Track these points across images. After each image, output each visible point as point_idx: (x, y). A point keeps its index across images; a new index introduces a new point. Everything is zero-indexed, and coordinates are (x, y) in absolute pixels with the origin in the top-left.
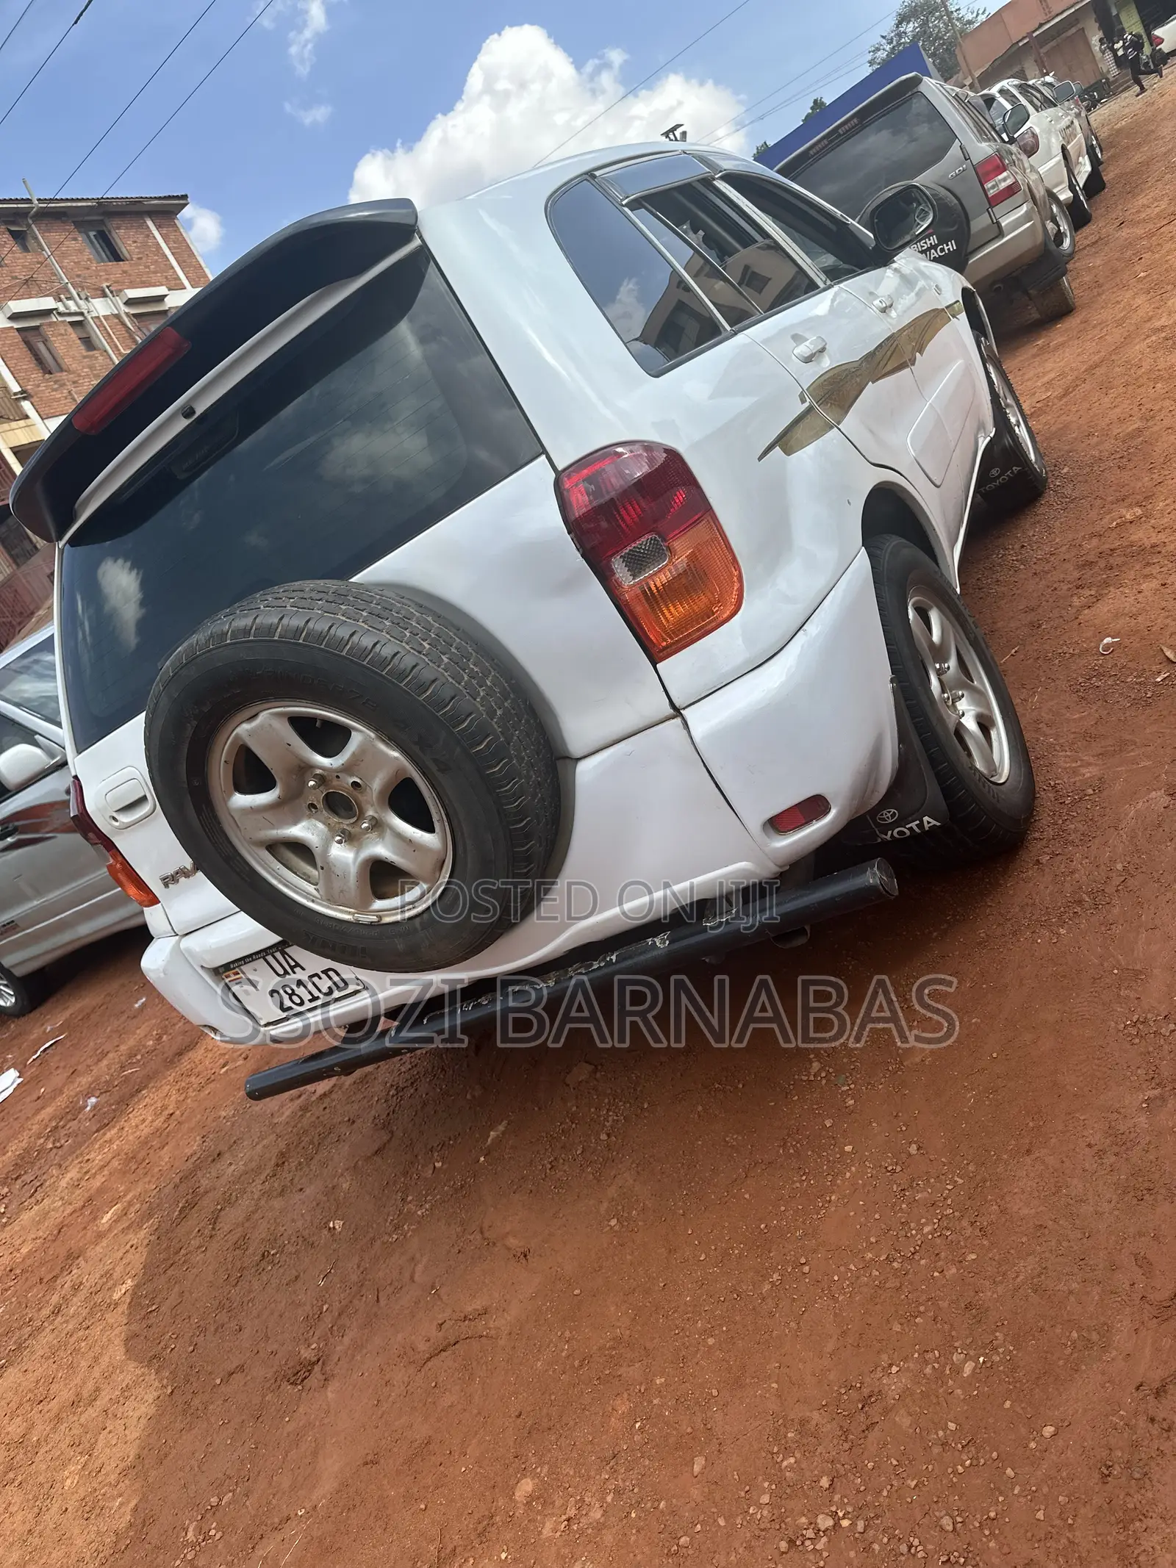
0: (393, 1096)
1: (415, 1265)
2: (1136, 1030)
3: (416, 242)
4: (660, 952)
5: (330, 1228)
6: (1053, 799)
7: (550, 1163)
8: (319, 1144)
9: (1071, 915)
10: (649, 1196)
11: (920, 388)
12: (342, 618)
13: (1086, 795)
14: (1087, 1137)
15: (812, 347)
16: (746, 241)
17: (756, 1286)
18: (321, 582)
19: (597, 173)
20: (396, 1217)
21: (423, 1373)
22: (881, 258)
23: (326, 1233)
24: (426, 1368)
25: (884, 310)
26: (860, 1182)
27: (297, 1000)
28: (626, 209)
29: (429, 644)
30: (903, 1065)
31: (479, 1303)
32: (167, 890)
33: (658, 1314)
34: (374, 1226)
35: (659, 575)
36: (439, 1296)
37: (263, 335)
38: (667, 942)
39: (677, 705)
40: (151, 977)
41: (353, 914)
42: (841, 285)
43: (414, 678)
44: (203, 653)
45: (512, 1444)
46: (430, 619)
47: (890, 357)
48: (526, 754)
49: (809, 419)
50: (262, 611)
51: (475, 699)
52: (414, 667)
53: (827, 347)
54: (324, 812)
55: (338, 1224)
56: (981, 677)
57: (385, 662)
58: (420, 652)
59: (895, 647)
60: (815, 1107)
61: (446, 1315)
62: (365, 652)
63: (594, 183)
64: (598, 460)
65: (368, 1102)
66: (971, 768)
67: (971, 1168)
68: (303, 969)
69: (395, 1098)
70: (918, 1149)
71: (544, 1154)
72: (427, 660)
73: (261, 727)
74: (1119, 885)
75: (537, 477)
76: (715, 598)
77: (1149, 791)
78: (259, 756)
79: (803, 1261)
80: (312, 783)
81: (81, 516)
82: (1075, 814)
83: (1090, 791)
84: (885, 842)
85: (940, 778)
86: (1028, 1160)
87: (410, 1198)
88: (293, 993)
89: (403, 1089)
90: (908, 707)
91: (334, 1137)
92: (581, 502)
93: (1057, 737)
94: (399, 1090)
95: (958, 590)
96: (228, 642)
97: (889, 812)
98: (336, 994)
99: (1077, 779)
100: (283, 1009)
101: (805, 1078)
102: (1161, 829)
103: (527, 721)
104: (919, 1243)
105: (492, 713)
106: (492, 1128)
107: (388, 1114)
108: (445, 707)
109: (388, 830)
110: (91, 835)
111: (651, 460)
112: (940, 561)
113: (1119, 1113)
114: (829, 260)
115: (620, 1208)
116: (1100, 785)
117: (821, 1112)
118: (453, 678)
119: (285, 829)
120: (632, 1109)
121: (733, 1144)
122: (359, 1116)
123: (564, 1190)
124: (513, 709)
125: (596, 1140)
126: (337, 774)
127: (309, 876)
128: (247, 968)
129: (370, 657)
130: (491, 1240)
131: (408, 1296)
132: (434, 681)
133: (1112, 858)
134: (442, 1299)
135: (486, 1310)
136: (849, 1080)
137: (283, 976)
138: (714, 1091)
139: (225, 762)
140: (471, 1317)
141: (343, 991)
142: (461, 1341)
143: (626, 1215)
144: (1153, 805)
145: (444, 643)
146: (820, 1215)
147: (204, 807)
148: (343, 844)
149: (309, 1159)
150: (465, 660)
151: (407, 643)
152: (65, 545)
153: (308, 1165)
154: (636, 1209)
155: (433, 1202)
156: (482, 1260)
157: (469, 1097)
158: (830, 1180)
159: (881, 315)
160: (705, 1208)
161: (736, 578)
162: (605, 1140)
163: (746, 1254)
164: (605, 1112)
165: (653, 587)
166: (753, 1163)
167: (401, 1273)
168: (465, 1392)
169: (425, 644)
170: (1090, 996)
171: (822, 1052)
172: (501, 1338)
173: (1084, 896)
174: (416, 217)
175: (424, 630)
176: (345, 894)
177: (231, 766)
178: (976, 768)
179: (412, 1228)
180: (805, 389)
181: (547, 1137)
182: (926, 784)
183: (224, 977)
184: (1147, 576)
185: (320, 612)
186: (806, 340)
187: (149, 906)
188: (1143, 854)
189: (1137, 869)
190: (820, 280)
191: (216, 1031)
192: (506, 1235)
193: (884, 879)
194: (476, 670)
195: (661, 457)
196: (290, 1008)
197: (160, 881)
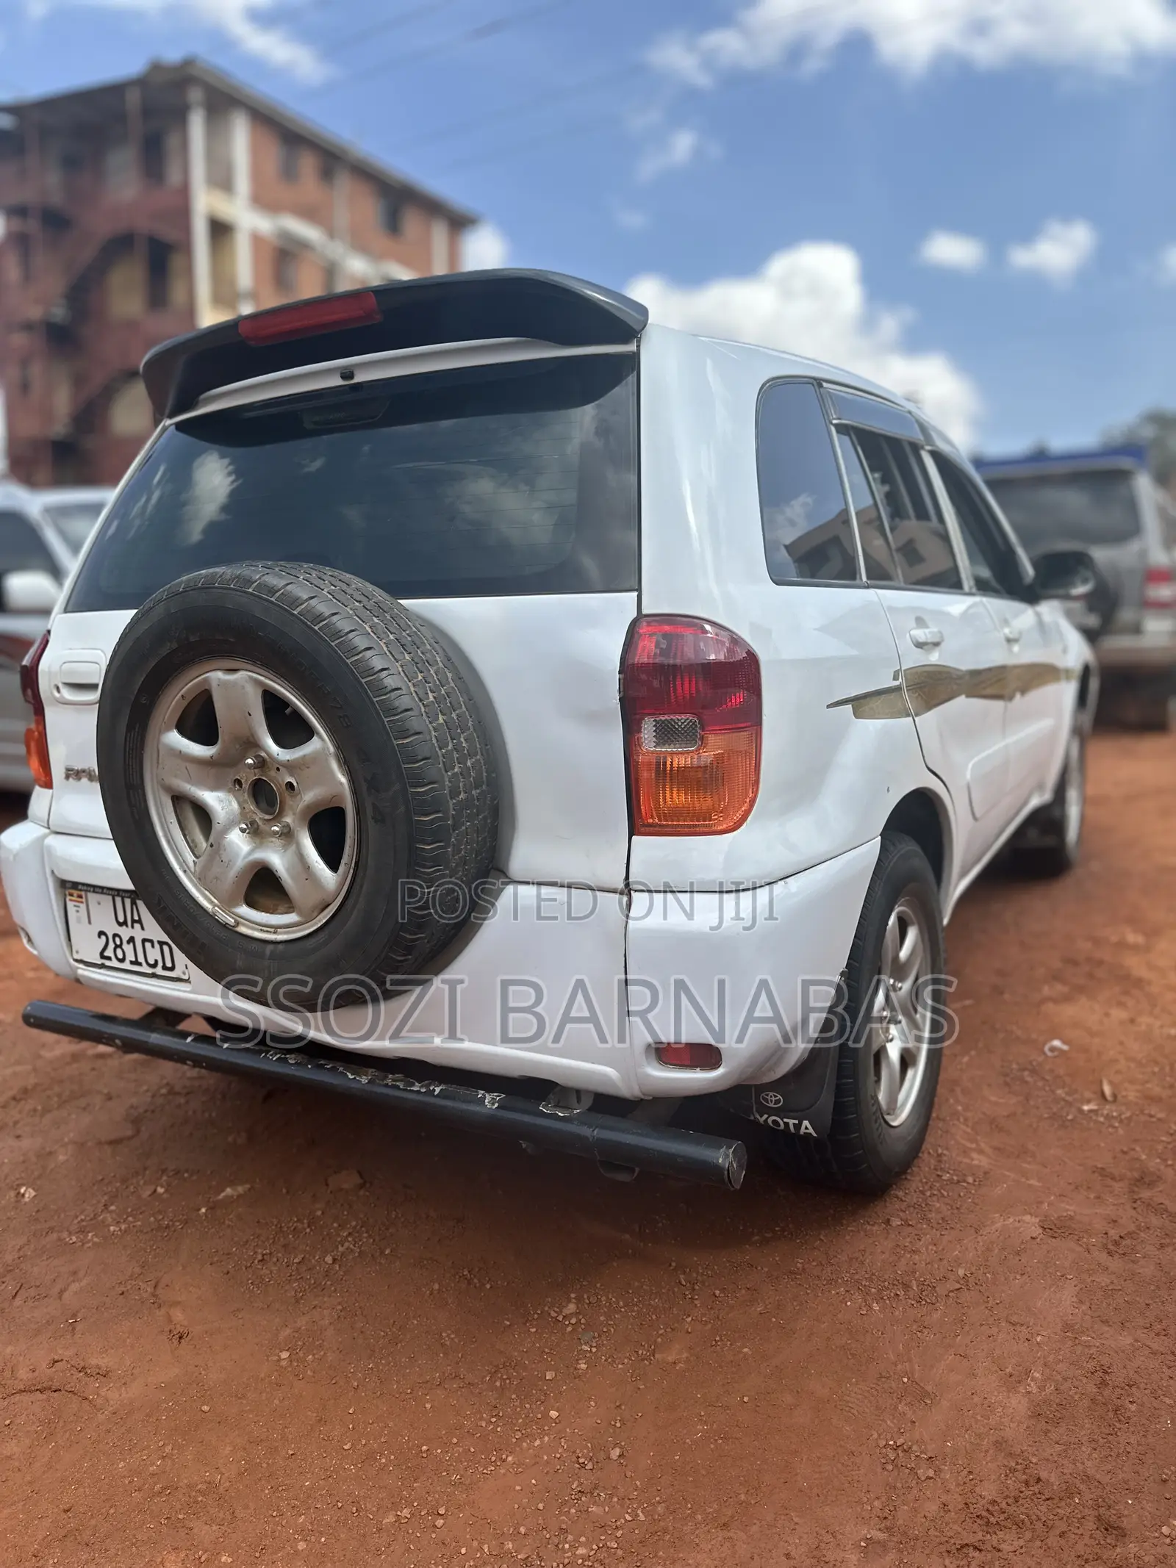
0: (162, 1095)
1: (74, 1281)
2: (895, 1455)
3: (632, 347)
4: (484, 1110)
5: (19, 1193)
6: (932, 1167)
7: (263, 1255)
8: (65, 1101)
9: (892, 1295)
10: (335, 1348)
11: (1005, 724)
12: (368, 628)
13: (965, 1181)
14: (789, 1545)
15: (929, 636)
16: (922, 514)
17: (381, 1511)
18: (370, 587)
19: (825, 385)
20: (88, 1218)
21: (6, 1403)
22: (1030, 595)
23: (13, 1195)
24: (13, 1399)
25: (1009, 641)
26: (546, 1458)
27: (120, 956)
28: (833, 429)
29: (434, 697)
30: (654, 1356)
31: (105, 1361)
32: (65, 781)
33: (269, 1482)
34: (62, 1216)
35: (681, 756)
36: (74, 1329)
37: (452, 348)
38: (496, 1105)
41: (215, 905)
42: (985, 600)
43: (401, 720)
44: (222, 588)
45: (41, 1537)
46: (450, 675)
47: (993, 684)
48: (466, 848)
49: (892, 696)
50: (299, 582)
51: (447, 772)
52: (407, 710)
53: (942, 643)
54: (246, 795)
55: (29, 1193)
57: (382, 690)
58: (421, 700)
59: (861, 943)
60: (547, 1350)
61: (68, 1353)
62: (370, 671)
63: (818, 390)
64: (684, 624)
65: (137, 1087)
66: (872, 1098)
67: (660, 1509)
68: (143, 928)
69: (163, 1098)
70: (620, 1456)
71: (264, 1242)
72: (423, 710)
73: (234, 684)
74: (952, 1291)
75: (621, 606)
76: (720, 807)
77: (1026, 1212)
78: (216, 707)
79: (442, 1511)
80: (250, 761)
81: (200, 408)
82: (945, 1194)
83: (971, 1180)
84: (756, 1122)
85: (840, 1091)
86: (721, 1534)
87: (113, 1208)
88: (120, 946)
89: (175, 1094)
91: (82, 1102)
92: (648, 651)
93: (966, 1109)
94: (172, 1092)
95: (945, 921)
96: (250, 590)
97: (775, 1096)
98: (159, 971)
99: (964, 1160)
100: (102, 956)
101: (553, 1314)
102: (1018, 1258)
103: (485, 818)
104: (566, 1561)
105: (454, 793)
106: (232, 1183)
107: (146, 1111)
108: (414, 763)
109: (294, 845)
110: (29, 692)
111: (731, 651)
112: (943, 885)
113: (835, 1537)
114: (985, 573)
115: (300, 1343)
116: (983, 1179)
117: (549, 1359)
118: (438, 741)
119: (200, 789)
120: (372, 1247)
121: (446, 1343)
122: (119, 1096)
123: (259, 1292)
124: (478, 800)
125: (320, 1258)
126: (278, 766)
127: (196, 847)
128: (92, 897)
129: (372, 678)
130: (159, 1299)
131: (45, 1310)
132: (419, 733)
133: (958, 1259)
134: (74, 1334)
135: (108, 1372)
136: (594, 1341)
137: (120, 924)
138: (460, 1277)
139: (182, 696)
140: (89, 1371)
141: (166, 971)
142: (63, 1392)
143: (301, 1354)
144: (1022, 1229)
145: (449, 704)
146: (485, 1471)
147: (138, 725)
148: (245, 834)
149: (46, 1110)
150: (459, 731)
151: (414, 685)
152: (171, 425)
153: (42, 1116)
154: (314, 1355)
155: (131, 1226)
156: (138, 1316)
157: (230, 1139)
158: (517, 1437)
159: (1005, 643)
160: (381, 1394)
161: (748, 800)
162: (328, 1264)
163: (391, 1468)
164: (345, 1234)
165: (668, 763)
166: (454, 1374)
167: (54, 1280)
168: (32, 1450)
169: (431, 695)
170: (868, 1391)
171: (585, 1297)
172: (103, 1413)
173: (914, 1282)
174: (645, 326)
175: (438, 683)
176: (219, 881)
177: (185, 703)
178: (877, 1098)
179: (96, 1240)
180: (903, 669)
181: (276, 1226)
182: (823, 1087)
183: (67, 893)
184: (1121, 1004)
185: (351, 612)
186: (927, 627)
187: (41, 786)
188: (989, 1273)
189: (976, 1284)
190: (968, 583)
191: (30, 940)
192: (176, 1304)
193: (733, 1165)
194: (464, 745)
195: (741, 655)
196: (109, 958)
197: (64, 770)
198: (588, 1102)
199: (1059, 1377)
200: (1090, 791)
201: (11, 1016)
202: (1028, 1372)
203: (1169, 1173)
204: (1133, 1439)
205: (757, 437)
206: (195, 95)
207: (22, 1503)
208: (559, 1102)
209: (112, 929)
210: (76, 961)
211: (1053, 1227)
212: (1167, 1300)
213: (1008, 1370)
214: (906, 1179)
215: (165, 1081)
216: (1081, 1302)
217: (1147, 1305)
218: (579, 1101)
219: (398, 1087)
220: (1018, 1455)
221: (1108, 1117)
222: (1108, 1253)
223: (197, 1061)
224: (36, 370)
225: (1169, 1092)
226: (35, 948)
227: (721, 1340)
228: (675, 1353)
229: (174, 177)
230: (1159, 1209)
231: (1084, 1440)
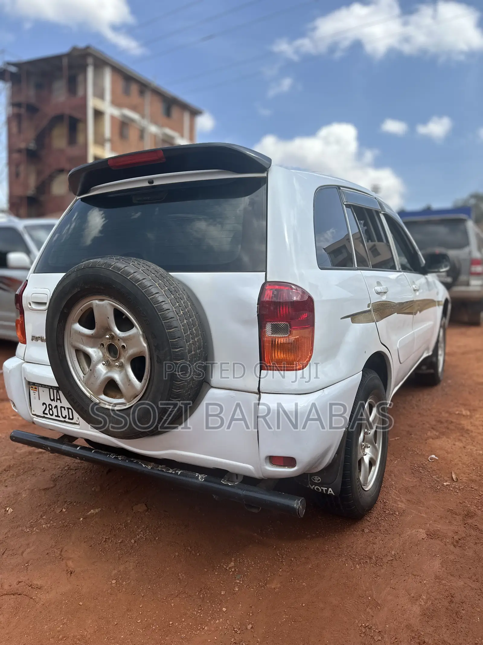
0: (65, 470)
1: (27, 548)
2: (365, 630)
3: (264, 175)
4: (198, 482)
5: (6, 510)
6: (382, 508)
7: (106, 539)
8: (26, 471)
9: (365, 562)
10: (135, 579)
11: (413, 324)
12: (157, 285)
13: (395, 514)
15: (382, 289)
16: (380, 239)
18: (158, 268)
19: (341, 188)
20: (34, 521)
22: (424, 271)
23: (3, 511)
25: (415, 290)
26: (221, 628)
27: (51, 413)
28: (344, 206)
29: (183, 313)
30: (266, 586)
31: (40, 582)
32: (31, 341)
33: (106, 636)
34: (23, 520)
35: (282, 338)
36: (27, 568)
37: (193, 173)
38: (203, 480)
39: (260, 390)
40: (4, 369)
41: (91, 394)
42: (405, 273)
43: (169, 322)
44: (98, 267)
46: (189, 304)
47: (408, 308)
49: (367, 314)
50: (130, 266)
51: (187, 343)
52: (172, 318)
53: (388, 292)
54: (105, 350)
55: (10, 510)
56: (380, 443)
57: (162, 310)
58: (177, 314)
60: (222, 582)
61: (25, 579)
62: (157, 302)
63: (339, 191)
64: (283, 285)
65: (55, 466)
66: (358, 479)
68: (61, 402)
69: (66, 471)
70: (251, 628)
71: (106, 533)
72: (178, 318)
73: (103, 305)
74: (389, 561)
75: (258, 278)
76: (297, 359)
77: (420, 528)
78: (95, 315)
80: (108, 336)
81: (91, 192)
82: (387, 519)
83: (397, 513)
85: (344, 476)
87: (44, 517)
88: (51, 409)
89: (71, 469)
90: (347, 441)
91: (33, 472)
92: (269, 296)
93: (396, 483)
94: (69, 469)
96: (110, 269)
97: (318, 478)
98: (67, 420)
99: (395, 505)
100: (44, 413)
101: (225, 567)
102: (416, 547)
105: (190, 351)
106: (93, 508)
107: (59, 476)
108: (174, 339)
109: (124, 371)
110: (18, 304)
111: (302, 296)
112: (387, 390)
114: (405, 260)
115: (120, 577)
116: (403, 513)
117: (223, 586)
118: (184, 331)
119: (87, 347)
120: (151, 536)
121: (180, 578)
122: (48, 470)
123: (104, 554)
124: (199, 354)
125: (129, 541)
126: (119, 338)
127: (84, 370)
128: (41, 389)
129: (158, 305)
130: (63, 557)
131: (16, 560)
132: (177, 327)
133: (392, 547)
134: (27, 571)
135: (41, 587)
136: (241, 578)
137: (52, 400)
138: (187, 550)
139: (81, 310)
140: (33, 587)
141: (70, 420)
142: (23, 595)
143: (121, 581)
144: (418, 535)
145: (188, 315)
146: (196, 633)
147: (63, 321)
148: (104, 366)
149: (18, 475)
150: (192, 326)
151: (175, 308)
152: (79, 199)
153: (16, 477)
154: (126, 582)
155: (52, 525)
156: (54, 563)
157: (93, 489)
158: (209, 619)
159: (413, 291)
160: (153, 599)
161: (308, 357)
162: (132, 543)
163: (157, 631)
164: (140, 531)
165: (277, 341)
166: (183, 591)
167: (20, 547)
168: (9, 620)
169: (181, 312)
170: (354, 603)
171: (238, 559)
172: (39, 604)
173: (374, 557)
174: (270, 167)
175: (184, 307)
176: (93, 384)
177: (82, 313)
178: (360, 479)
179: (37, 530)
180: (372, 303)
181: (111, 527)
182: (337, 475)
183: (30, 387)
184: (460, 440)
185: (150, 278)
186: (382, 286)
187: (22, 343)
188: (405, 553)
189: (399, 558)
190: (398, 267)
191: (14, 405)
192: (69, 559)
193: (300, 508)
194: (194, 332)
195: (306, 298)
196: (47, 414)
197: (31, 337)
198: (240, 479)
199: (433, 599)
200: (448, 350)
201: (4, 435)
202: (420, 596)
203: (479, 512)
204: (463, 626)
205: (314, 210)
206: (90, 60)
207: (4, 642)
208: (229, 479)
209: (48, 402)
210: (33, 414)
211: (431, 534)
212: (478, 566)
213: (412, 595)
214: (371, 512)
215: (67, 464)
216: (443, 567)
217: (470, 568)
218: (237, 478)
219: (163, 471)
220: (416, 631)
221: (454, 488)
222: (454, 546)
223: (82, 458)
224: (22, 168)
225: (479, 478)
226: (16, 409)
227: (294, 579)
228: (275, 585)
229: (80, 93)
230: (476, 528)
231: (443, 625)
